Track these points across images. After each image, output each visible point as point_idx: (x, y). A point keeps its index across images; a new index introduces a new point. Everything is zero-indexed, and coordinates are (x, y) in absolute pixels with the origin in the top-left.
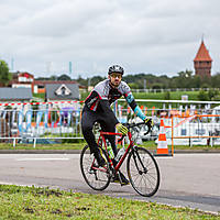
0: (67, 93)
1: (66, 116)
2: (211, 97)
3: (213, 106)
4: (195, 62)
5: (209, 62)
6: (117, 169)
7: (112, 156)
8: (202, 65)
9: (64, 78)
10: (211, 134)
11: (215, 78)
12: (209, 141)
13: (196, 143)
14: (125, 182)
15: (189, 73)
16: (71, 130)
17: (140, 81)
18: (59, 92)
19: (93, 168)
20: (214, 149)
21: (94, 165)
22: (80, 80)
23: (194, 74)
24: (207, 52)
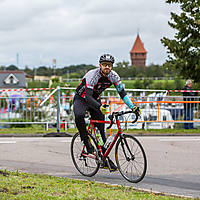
0: (15, 82)
1: (14, 102)
2: (146, 85)
3: (148, 93)
4: (132, 54)
5: (144, 54)
6: (106, 156)
7: (101, 143)
8: (138, 57)
9: (12, 69)
10: (146, 119)
11: (149, 68)
12: (143, 125)
13: (132, 128)
14: (114, 168)
15: (126, 64)
16: (18, 115)
17: (81, 71)
18: (8, 81)
19: (83, 155)
20: (148, 133)
21: (83, 152)
22: (27, 70)
23: (130, 65)
24: (142, 45)
